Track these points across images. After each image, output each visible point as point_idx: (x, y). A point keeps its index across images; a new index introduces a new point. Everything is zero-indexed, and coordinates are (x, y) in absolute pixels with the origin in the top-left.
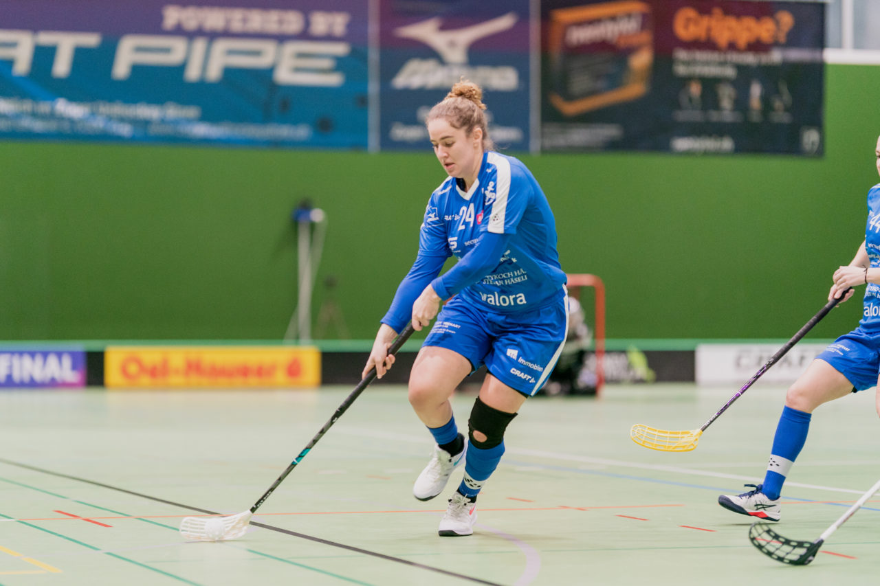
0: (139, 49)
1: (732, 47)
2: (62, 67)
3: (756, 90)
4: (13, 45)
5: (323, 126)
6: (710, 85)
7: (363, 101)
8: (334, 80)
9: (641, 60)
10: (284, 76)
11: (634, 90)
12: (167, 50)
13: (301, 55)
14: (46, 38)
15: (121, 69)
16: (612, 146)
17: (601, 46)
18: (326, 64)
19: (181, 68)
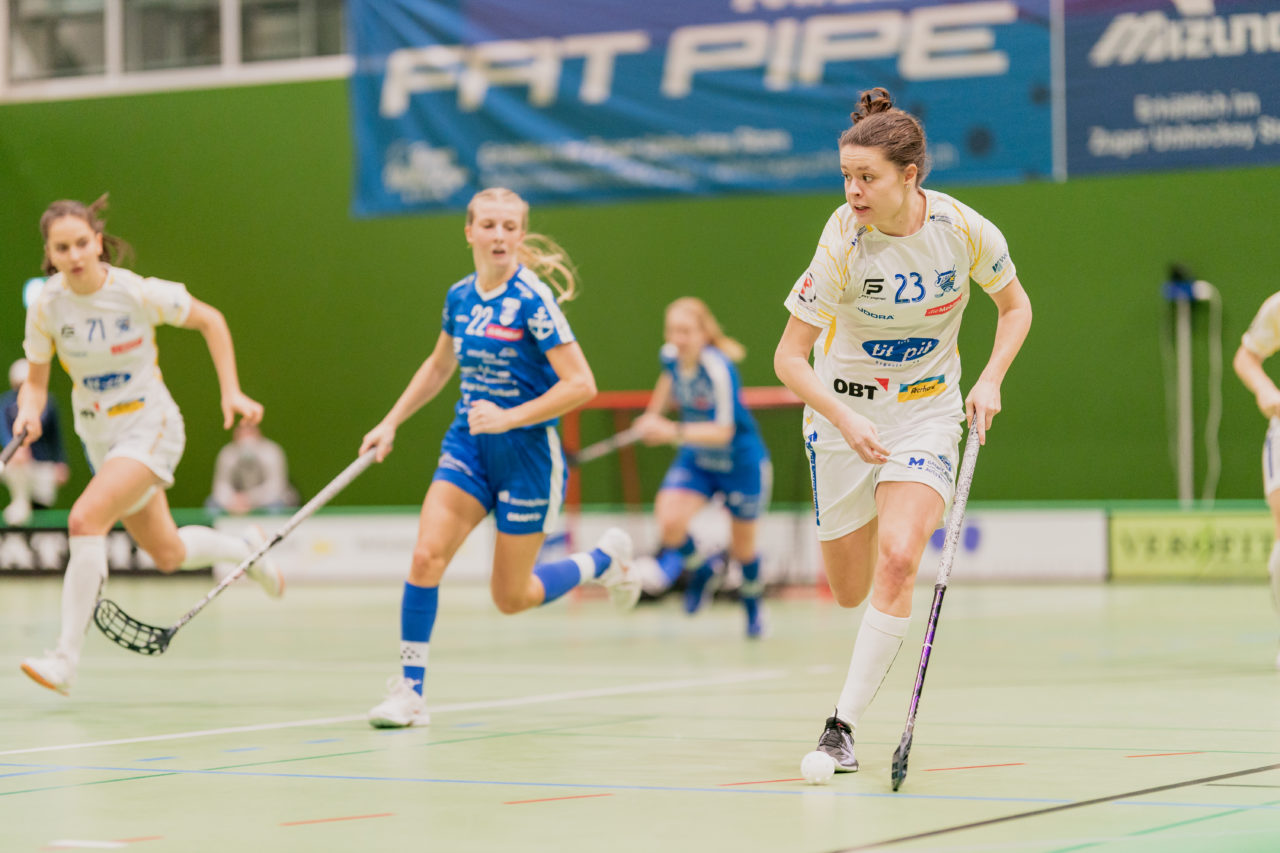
0: (704, 48)
2: (595, 88)
4: (529, 61)
5: (978, 143)
7: (1042, 96)
8: (995, 64)
10: (916, 67)
12: (738, 45)
13: (939, 30)
14: (575, 46)
15: (676, 82)
18: (982, 38)
19: (760, 71)
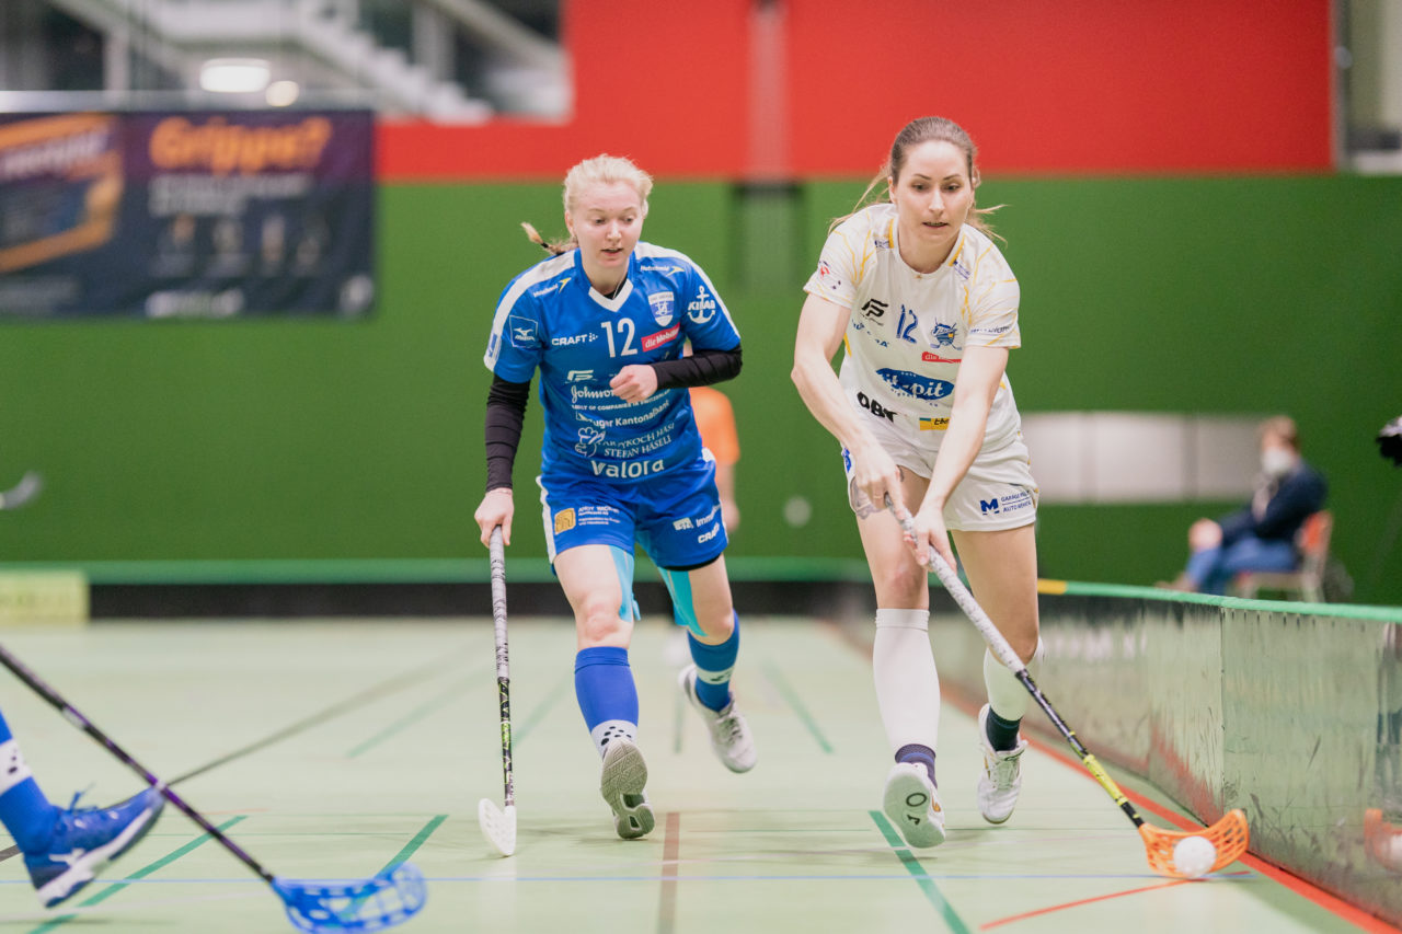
1: (236, 171)
3: (273, 234)
6: (205, 225)
9: (105, 193)
11: (93, 232)
16: (64, 311)
17: (46, 180)
